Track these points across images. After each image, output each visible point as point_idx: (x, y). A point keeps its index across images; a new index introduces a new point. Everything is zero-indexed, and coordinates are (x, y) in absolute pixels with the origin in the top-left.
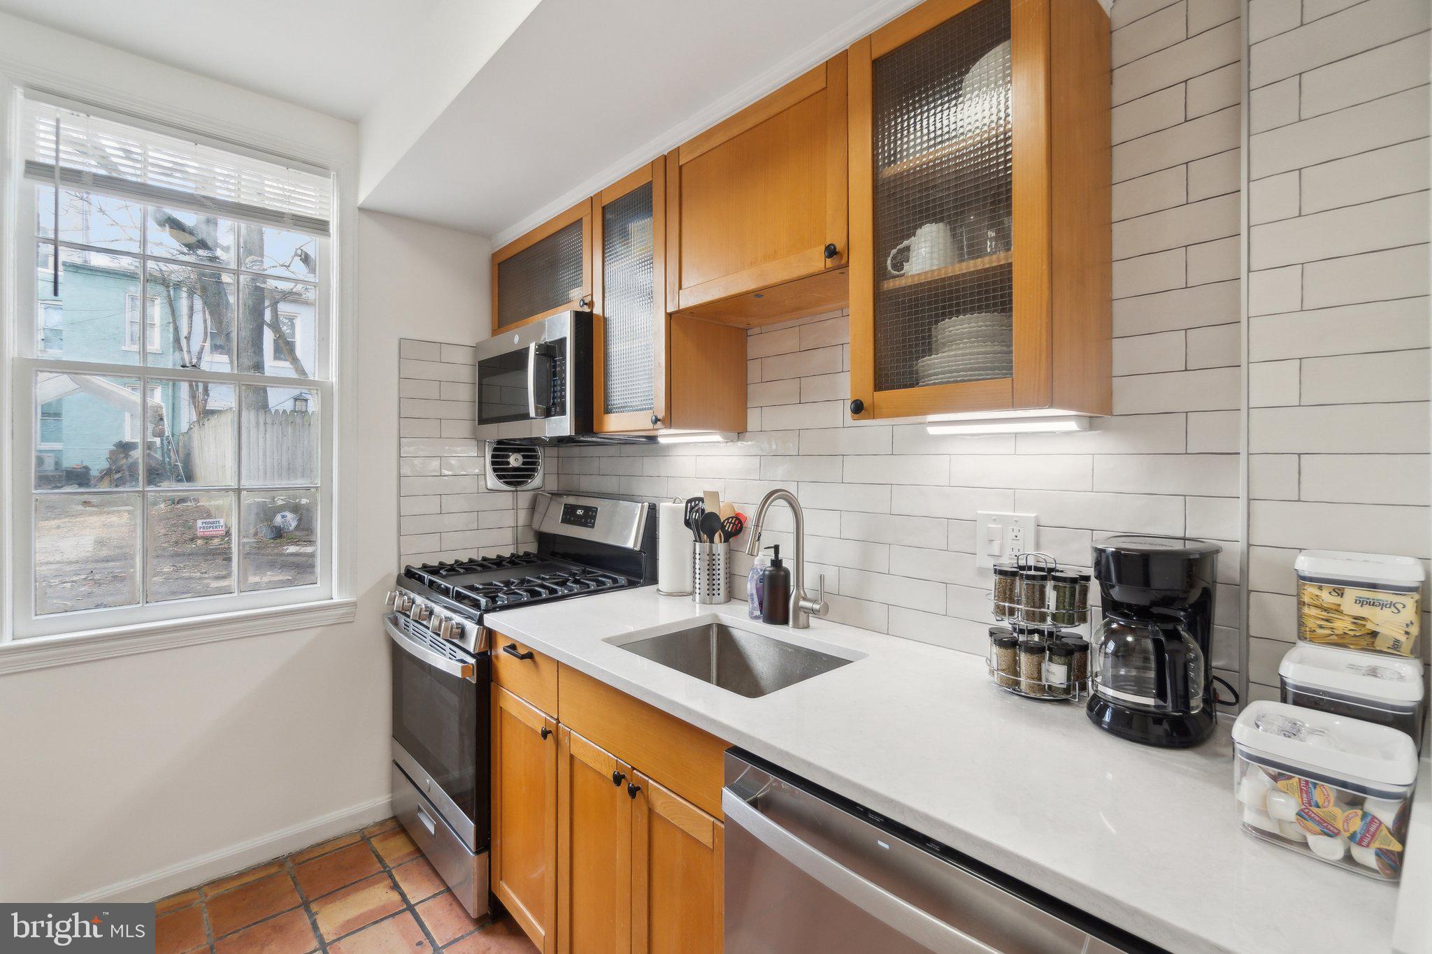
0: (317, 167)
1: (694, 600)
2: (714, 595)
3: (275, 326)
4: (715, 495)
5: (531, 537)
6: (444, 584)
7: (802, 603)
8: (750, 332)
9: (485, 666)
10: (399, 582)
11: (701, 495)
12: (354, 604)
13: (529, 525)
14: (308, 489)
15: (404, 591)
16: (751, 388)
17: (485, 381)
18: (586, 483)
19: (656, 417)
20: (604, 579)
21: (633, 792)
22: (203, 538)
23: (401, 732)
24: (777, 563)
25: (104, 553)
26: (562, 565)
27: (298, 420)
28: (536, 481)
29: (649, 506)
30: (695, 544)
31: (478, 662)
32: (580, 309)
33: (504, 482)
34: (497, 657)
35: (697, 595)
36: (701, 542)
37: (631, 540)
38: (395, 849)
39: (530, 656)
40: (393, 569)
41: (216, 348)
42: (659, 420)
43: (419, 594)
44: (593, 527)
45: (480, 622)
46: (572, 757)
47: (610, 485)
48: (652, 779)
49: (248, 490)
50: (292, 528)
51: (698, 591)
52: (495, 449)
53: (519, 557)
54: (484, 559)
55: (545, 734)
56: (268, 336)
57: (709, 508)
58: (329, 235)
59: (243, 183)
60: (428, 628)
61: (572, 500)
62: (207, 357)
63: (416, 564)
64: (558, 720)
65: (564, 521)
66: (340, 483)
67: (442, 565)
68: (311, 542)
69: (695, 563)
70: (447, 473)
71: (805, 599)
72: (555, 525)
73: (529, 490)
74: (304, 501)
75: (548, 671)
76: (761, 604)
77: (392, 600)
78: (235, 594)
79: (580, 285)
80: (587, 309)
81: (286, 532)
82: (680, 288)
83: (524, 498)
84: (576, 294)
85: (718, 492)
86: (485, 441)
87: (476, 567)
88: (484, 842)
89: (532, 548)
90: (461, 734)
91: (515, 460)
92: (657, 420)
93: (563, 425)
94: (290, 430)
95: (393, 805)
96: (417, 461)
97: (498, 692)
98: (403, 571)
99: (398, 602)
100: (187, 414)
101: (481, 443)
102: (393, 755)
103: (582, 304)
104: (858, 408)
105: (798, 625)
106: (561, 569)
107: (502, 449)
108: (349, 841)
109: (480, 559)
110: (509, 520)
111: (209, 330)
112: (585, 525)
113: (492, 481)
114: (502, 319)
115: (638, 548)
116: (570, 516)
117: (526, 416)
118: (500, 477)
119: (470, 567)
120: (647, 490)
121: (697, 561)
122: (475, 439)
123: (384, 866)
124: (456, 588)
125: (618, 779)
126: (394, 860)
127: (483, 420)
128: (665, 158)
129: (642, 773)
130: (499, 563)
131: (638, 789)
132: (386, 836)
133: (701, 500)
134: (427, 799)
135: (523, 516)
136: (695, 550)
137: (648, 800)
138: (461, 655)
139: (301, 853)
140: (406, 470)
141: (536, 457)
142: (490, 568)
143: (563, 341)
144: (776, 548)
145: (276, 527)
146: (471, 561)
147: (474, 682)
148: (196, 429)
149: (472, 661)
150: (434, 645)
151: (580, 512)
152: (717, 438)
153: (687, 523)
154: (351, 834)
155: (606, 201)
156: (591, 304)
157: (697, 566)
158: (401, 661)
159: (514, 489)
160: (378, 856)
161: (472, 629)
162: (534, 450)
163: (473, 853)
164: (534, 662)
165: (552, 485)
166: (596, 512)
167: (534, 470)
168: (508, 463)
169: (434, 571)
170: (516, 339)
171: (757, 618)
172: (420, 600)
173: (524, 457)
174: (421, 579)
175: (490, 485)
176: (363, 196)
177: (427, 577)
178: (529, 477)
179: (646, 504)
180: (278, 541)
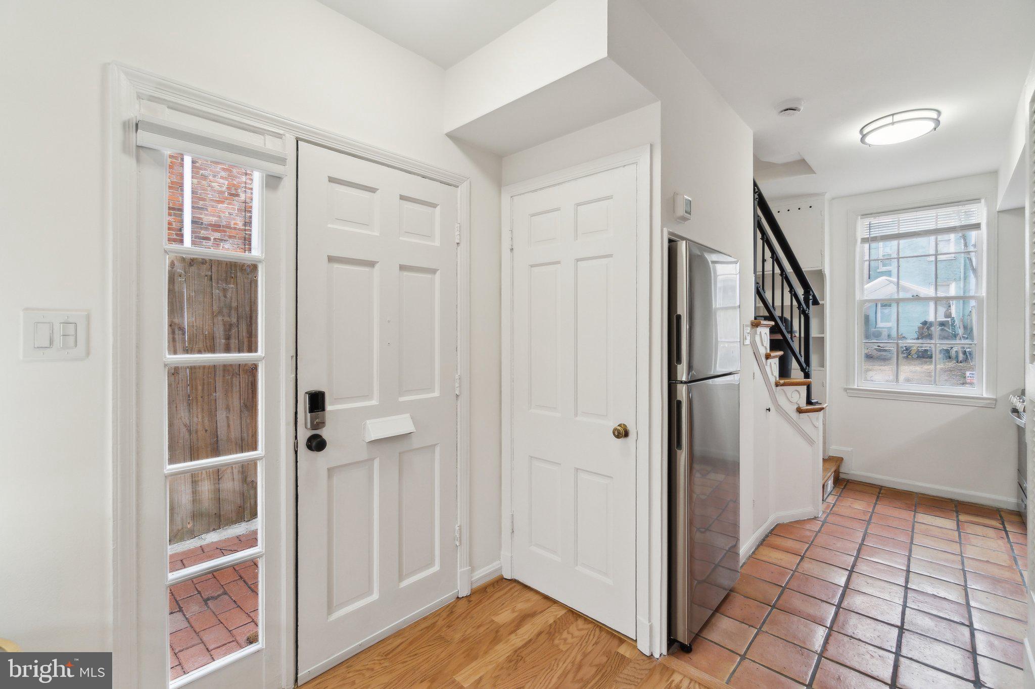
0: (974, 200)
12: (995, 400)
14: (971, 344)
40: (1022, 386)
49: (941, 344)
58: (982, 230)
66: (987, 343)
74: (969, 350)
78: (934, 386)
99: (1014, 400)
160: (1001, 516)
176: (1001, 205)
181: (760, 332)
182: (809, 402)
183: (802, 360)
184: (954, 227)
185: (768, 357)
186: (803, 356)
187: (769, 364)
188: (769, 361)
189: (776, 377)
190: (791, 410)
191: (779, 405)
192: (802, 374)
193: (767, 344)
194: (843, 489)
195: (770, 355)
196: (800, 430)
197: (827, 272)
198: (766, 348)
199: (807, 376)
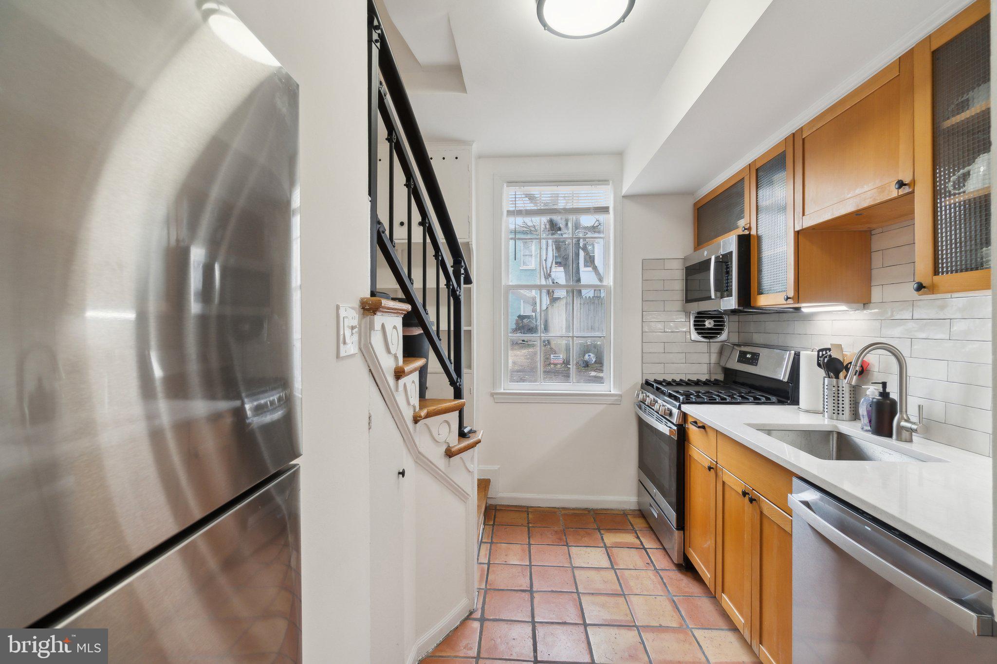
0: (604, 181)
1: (824, 416)
2: (838, 414)
3: (585, 249)
4: (839, 347)
5: (720, 370)
6: (663, 388)
7: (903, 424)
8: (873, 232)
9: (682, 432)
10: (642, 387)
11: (829, 347)
12: (621, 396)
13: (718, 363)
14: (600, 337)
15: (644, 391)
16: (874, 272)
17: (689, 278)
18: (758, 338)
19: (787, 296)
20: (759, 397)
21: (752, 500)
22: (553, 364)
23: (643, 465)
24: (885, 394)
25: (516, 368)
26: (734, 387)
27: (596, 301)
28: (723, 336)
29: (795, 353)
30: (824, 379)
31: (677, 429)
32: (742, 233)
33: (702, 336)
34: (688, 428)
35: (826, 413)
36: (829, 377)
37: (783, 375)
38: (639, 523)
39: (703, 427)
40: (639, 380)
41: (559, 264)
42: (790, 298)
43: (652, 394)
44: (756, 365)
45: (679, 408)
46: (724, 483)
47: (773, 339)
48: (762, 495)
49: (577, 337)
50: (593, 362)
51: (826, 410)
52: (696, 317)
53: (710, 381)
54: (689, 380)
55: (710, 468)
56: (582, 254)
57: (834, 354)
58: (609, 214)
59: (574, 195)
60: (653, 410)
61: (744, 349)
62: (553, 269)
63: (651, 379)
64: (717, 462)
65: (738, 361)
66: (614, 335)
67: (664, 381)
68: (601, 371)
69: (824, 391)
70: (667, 331)
71: (908, 421)
72: (734, 364)
73: (718, 342)
74: (599, 343)
75: (712, 435)
76: (870, 421)
77: (638, 395)
78: (571, 384)
79: (743, 217)
80: (747, 232)
81: (590, 364)
82: (803, 215)
83: (715, 347)
84: (742, 223)
85: (841, 345)
86: (690, 313)
87: (683, 383)
88: (682, 525)
89: (720, 377)
90: (670, 466)
91: (709, 324)
92: (788, 298)
93: (731, 303)
94: (592, 307)
95: (639, 503)
96: (653, 324)
97: (689, 447)
98: (644, 382)
99: (641, 397)
100: (546, 300)
101: (687, 314)
102: (639, 476)
103: (743, 229)
104: (920, 287)
105: (901, 439)
106: (734, 389)
107: (700, 318)
108: (617, 512)
109: (687, 380)
110: (705, 359)
111: (555, 255)
112: (751, 364)
113: (695, 336)
114: (700, 241)
115: (786, 380)
116: (743, 358)
117: (709, 298)
118: (699, 333)
119: (680, 383)
120: (795, 343)
121: (826, 390)
122: (684, 311)
123: (634, 528)
124: (669, 391)
125: (745, 494)
126: (638, 527)
127: (688, 301)
128: (794, 134)
129: (757, 492)
130: (697, 383)
131: (755, 500)
132: (635, 516)
133: (830, 350)
134: (654, 500)
135: (714, 358)
136: (824, 383)
137: (760, 507)
138: (670, 424)
139: (597, 510)
140: (646, 329)
141: (723, 321)
142: (691, 384)
143: (731, 252)
144: (884, 385)
145: (585, 361)
146: (681, 380)
147: (676, 439)
148: (550, 308)
149: (675, 428)
150: (658, 420)
151: (749, 356)
152: (843, 308)
153: (819, 365)
154: (619, 510)
155: (758, 165)
156: (749, 229)
157: (826, 394)
158: (643, 427)
159: (708, 341)
160: (631, 523)
161: (675, 411)
162: (721, 317)
163: (675, 529)
164: (706, 431)
165: (735, 339)
166: (759, 356)
167: (722, 330)
168: (705, 325)
169: (660, 383)
170: (706, 253)
171: (867, 431)
172: (652, 397)
173: (715, 321)
174: (652, 386)
175: (693, 338)
176: (626, 189)
177: (655, 385)
178: (718, 334)
179: (793, 352)
180: (586, 369)
181: (383, 326)
182: (462, 435)
183: (451, 368)
184: (588, 208)
185: (399, 374)
186: (453, 362)
187: (401, 388)
188: (401, 382)
189: (414, 407)
190: (436, 454)
191: (420, 453)
192: (451, 390)
193: (397, 347)
194: (493, 525)
195: (404, 371)
196: (451, 485)
197: (474, 247)
198: (396, 357)
199: (458, 394)
